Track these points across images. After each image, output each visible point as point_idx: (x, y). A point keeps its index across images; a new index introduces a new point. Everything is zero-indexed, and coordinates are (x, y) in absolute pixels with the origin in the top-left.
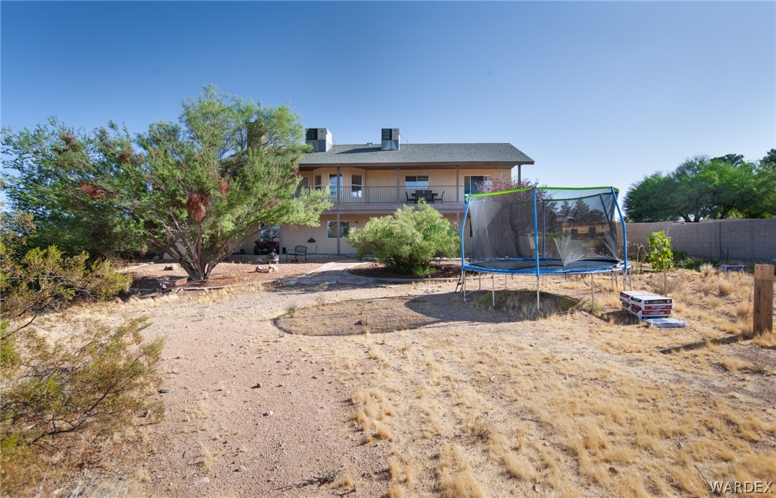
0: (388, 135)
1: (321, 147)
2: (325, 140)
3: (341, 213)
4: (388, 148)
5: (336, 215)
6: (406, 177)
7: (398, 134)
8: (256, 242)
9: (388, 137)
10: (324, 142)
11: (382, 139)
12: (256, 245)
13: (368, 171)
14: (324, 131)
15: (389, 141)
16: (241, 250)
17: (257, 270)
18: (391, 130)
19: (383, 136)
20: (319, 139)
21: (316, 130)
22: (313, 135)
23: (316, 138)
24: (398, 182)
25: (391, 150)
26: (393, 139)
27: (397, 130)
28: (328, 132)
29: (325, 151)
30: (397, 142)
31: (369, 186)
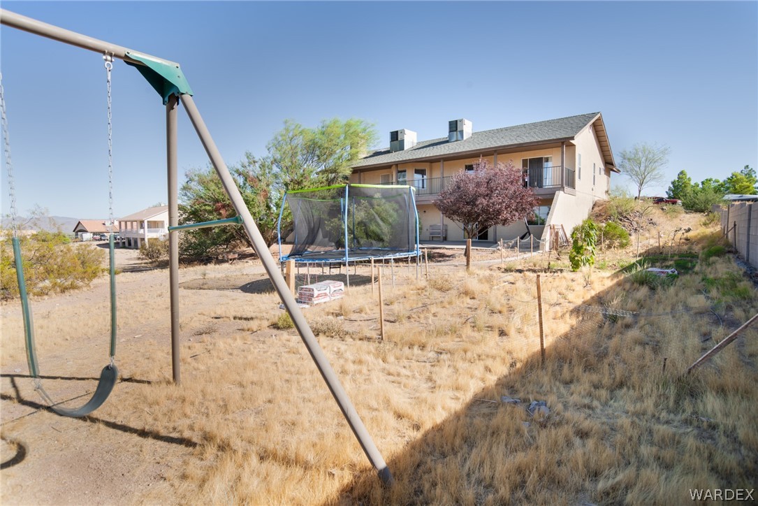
0: (454, 126)
1: (401, 146)
2: (403, 140)
4: (455, 139)
6: (466, 166)
7: (462, 124)
9: (455, 129)
11: (450, 132)
13: (433, 164)
14: (403, 132)
15: (455, 133)
18: (457, 121)
19: (450, 128)
20: (399, 140)
21: (397, 132)
22: (395, 137)
23: (397, 139)
25: (457, 140)
26: (458, 130)
27: (461, 121)
28: (406, 131)
29: (403, 149)
30: (462, 132)
31: (433, 177)
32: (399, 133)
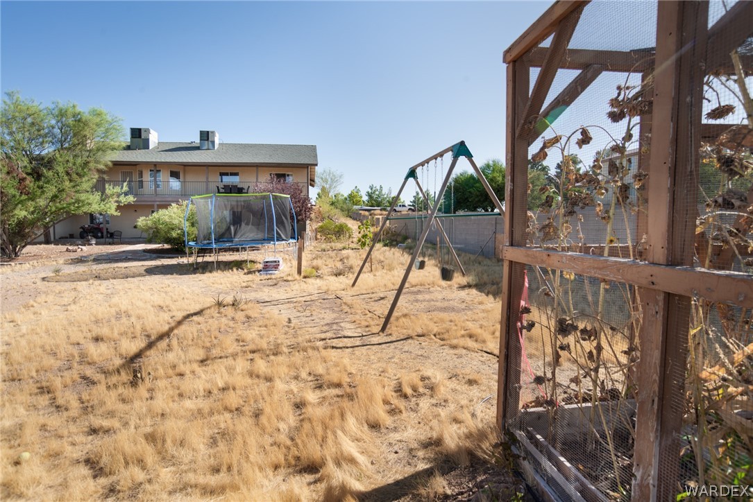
0: (206, 136)
1: (146, 145)
3: (158, 203)
4: (206, 148)
5: (153, 205)
6: (220, 173)
7: (214, 136)
8: (82, 228)
9: (206, 138)
10: (147, 140)
11: (201, 140)
12: (82, 230)
13: (187, 169)
14: (147, 131)
15: (206, 142)
16: (70, 235)
17: (68, 250)
18: (208, 132)
19: (201, 137)
20: (143, 137)
21: (140, 130)
22: (137, 133)
23: (140, 137)
24: (207, 178)
25: (208, 149)
26: (210, 139)
27: (213, 132)
28: (152, 131)
29: (147, 147)
30: (213, 142)
31: (187, 180)
32: (142, 131)
